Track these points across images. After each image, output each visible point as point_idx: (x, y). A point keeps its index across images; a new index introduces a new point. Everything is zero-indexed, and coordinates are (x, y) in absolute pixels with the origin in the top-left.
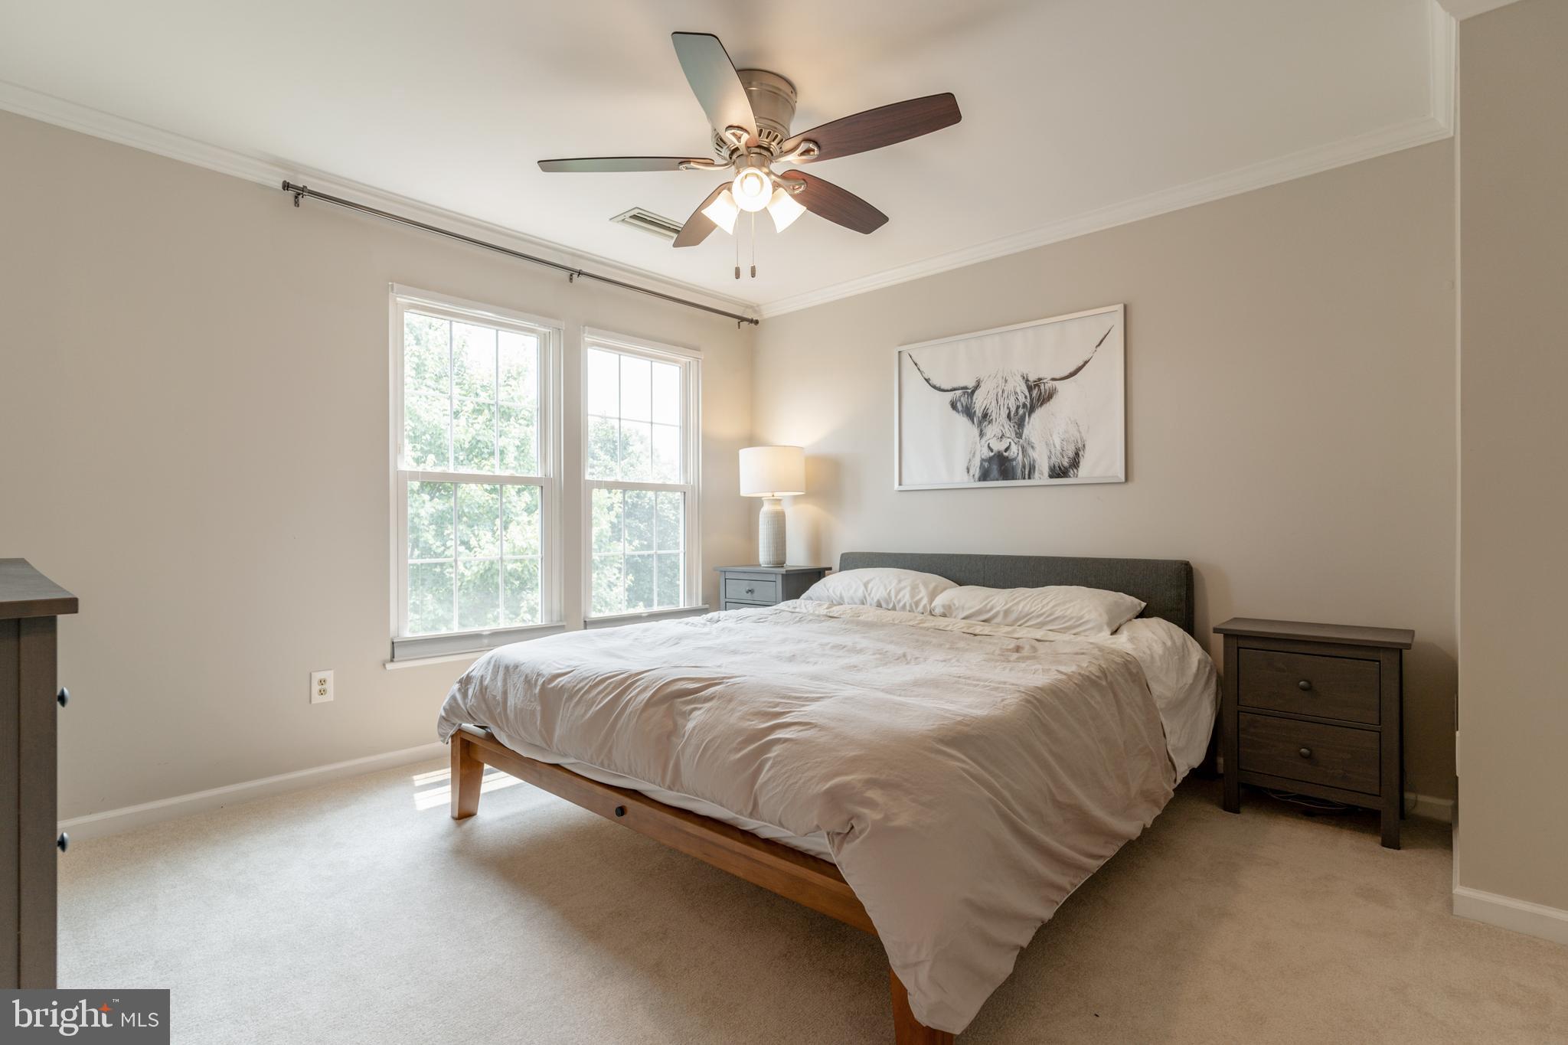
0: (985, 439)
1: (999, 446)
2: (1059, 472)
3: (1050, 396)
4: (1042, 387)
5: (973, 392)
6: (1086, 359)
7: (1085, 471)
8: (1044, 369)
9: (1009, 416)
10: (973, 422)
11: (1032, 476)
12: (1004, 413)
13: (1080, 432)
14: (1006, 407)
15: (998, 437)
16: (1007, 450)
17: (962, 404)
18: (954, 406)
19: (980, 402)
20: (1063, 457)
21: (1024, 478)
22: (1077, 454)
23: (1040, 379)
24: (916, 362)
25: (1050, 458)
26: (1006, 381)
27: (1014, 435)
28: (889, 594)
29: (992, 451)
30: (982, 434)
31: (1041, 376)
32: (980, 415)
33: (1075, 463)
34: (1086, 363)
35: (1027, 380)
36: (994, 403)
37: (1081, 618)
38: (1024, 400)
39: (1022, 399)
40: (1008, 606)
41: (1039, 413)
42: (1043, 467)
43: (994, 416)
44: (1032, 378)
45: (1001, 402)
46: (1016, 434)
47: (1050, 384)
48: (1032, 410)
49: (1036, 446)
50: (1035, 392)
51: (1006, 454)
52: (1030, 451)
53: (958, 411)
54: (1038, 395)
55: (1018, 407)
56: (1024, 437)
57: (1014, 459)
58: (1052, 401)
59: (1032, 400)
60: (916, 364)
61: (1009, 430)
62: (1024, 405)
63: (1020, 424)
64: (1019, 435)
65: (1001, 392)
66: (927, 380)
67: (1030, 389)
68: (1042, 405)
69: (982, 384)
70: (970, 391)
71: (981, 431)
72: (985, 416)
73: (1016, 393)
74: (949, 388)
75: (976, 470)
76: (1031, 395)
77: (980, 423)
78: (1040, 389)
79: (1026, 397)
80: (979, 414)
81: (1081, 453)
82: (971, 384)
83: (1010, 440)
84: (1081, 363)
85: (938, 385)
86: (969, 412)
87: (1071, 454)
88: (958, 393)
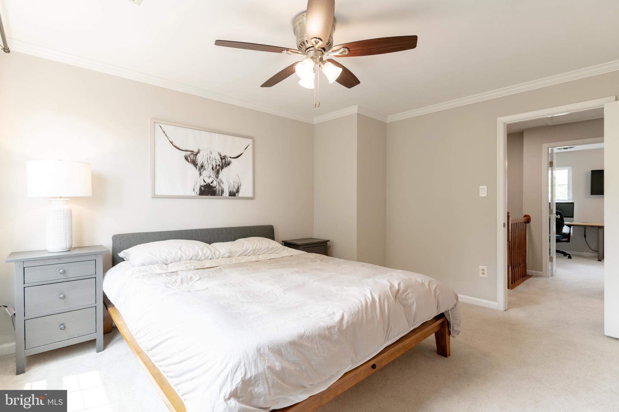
0: (202, 177)
1: (208, 181)
2: (232, 194)
3: (229, 164)
4: (226, 159)
5: (196, 155)
6: (241, 153)
8: (229, 153)
9: (213, 168)
10: (196, 168)
11: (222, 195)
12: (211, 167)
13: (239, 180)
14: (211, 164)
15: (208, 177)
16: (212, 183)
17: (191, 159)
18: (186, 158)
19: (200, 159)
20: (234, 188)
21: (219, 195)
22: (238, 188)
23: (225, 156)
24: (164, 131)
25: (229, 188)
26: (211, 153)
27: (215, 177)
29: (205, 182)
30: (200, 174)
31: (226, 155)
32: (200, 166)
33: (238, 191)
34: (241, 154)
35: (220, 155)
36: (206, 161)
38: (219, 163)
39: (218, 163)
41: (225, 169)
42: (226, 192)
43: (206, 167)
44: (223, 155)
45: (209, 162)
46: (216, 176)
47: (229, 159)
48: (222, 168)
49: (224, 182)
50: (224, 161)
51: (211, 185)
52: (222, 184)
53: (188, 161)
54: (224, 163)
55: (216, 166)
56: (219, 178)
57: (215, 187)
58: (230, 166)
59: (222, 164)
60: (164, 132)
61: (213, 174)
62: (219, 165)
63: (218, 172)
64: (217, 177)
65: (209, 158)
66: (171, 143)
67: (222, 159)
68: (226, 166)
69: (201, 152)
70: (195, 153)
71: (200, 173)
72: (202, 166)
73: (216, 159)
74: (184, 149)
75: (198, 191)
76: (222, 162)
77: (200, 169)
78: (225, 160)
79: (220, 162)
80: (199, 165)
81: (240, 187)
82: (196, 151)
83: (213, 179)
84: (240, 154)
85: (178, 146)
86: (194, 163)
87: (237, 188)
88: (189, 153)
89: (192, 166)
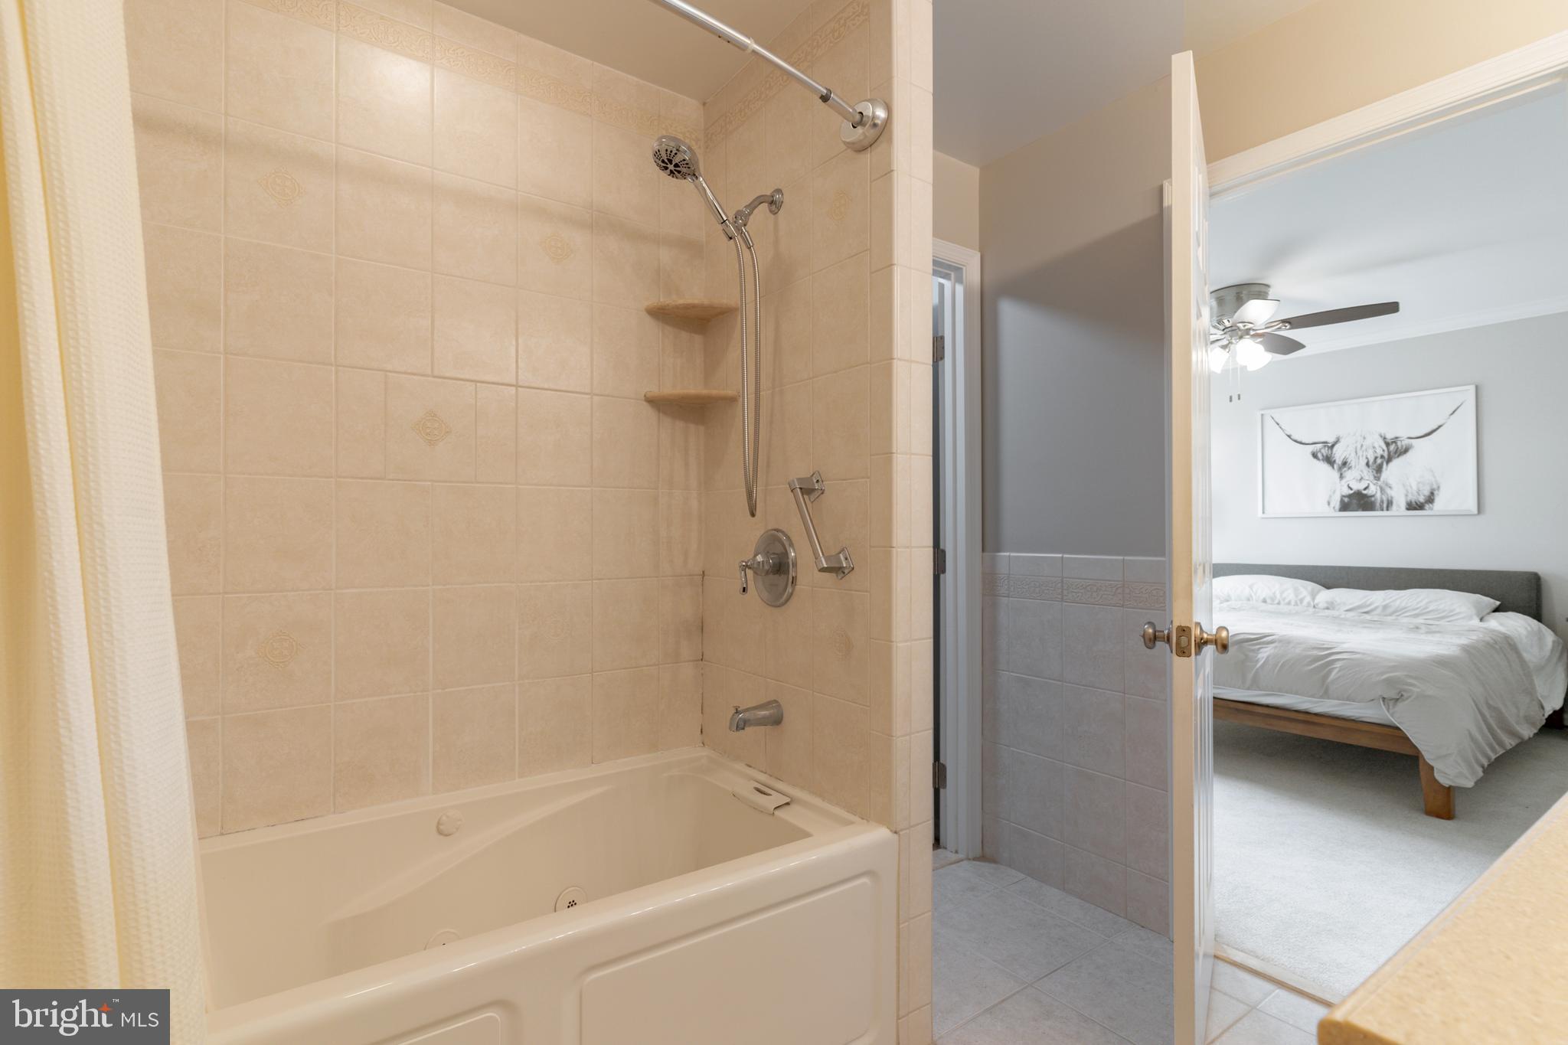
0: (1344, 481)
1: (1358, 486)
2: (1414, 506)
3: (1406, 451)
4: (1399, 443)
5: (1333, 446)
6: (1440, 424)
7: (1439, 505)
8: (1401, 430)
9: (1368, 464)
10: (1333, 468)
11: (1389, 509)
12: (1363, 462)
13: (1435, 477)
14: (1364, 457)
15: (1357, 479)
16: (1365, 489)
17: (1323, 455)
18: (1315, 455)
19: (1339, 454)
20: (1419, 495)
21: (1382, 510)
22: (1432, 493)
23: (1397, 438)
24: (1277, 421)
25: (1407, 496)
26: (1364, 438)
27: (1372, 478)
28: (1274, 593)
29: (1351, 489)
30: (1341, 477)
31: (1397, 435)
32: (1340, 463)
33: (1430, 499)
34: (1440, 427)
35: (1385, 438)
36: (1353, 454)
37: (1452, 611)
38: (1382, 452)
39: (1379, 452)
40: (1387, 602)
41: (1396, 463)
42: (1400, 503)
43: (1353, 464)
44: (1390, 436)
45: (1360, 453)
46: (1375, 477)
47: (1406, 442)
48: (1389, 460)
49: (1394, 485)
50: (1392, 447)
51: (1365, 492)
52: (1388, 491)
53: (1318, 459)
54: (1395, 450)
55: (1376, 458)
56: (1382, 479)
57: (1373, 496)
58: (1409, 454)
59: (1389, 453)
60: (1278, 424)
61: (1368, 474)
62: (1382, 457)
63: (1379, 470)
64: (1377, 478)
65: (1359, 446)
66: (1289, 436)
67: (1388, 444)
68: (1398, 456)
69: (1342, 440)
70: (1330, 445)
71: (1341, 474)
72: (1345, 464)
73: (1374, 447)
74: (1311, 442)
75: (1336, 502)
76: (1388, 450)
77: (1340, 469)
78: (1397, 445)
79: (1384, 451)
80: (1339, 461)
81: (1436, 493)
82: (1331, 440)
83: (1368, 482)
84: (1435, 427)
85: (1299, 440)
86: (1329, 460)
87: (1427, 493)
88: (1319, 446)
89: (1325, 466)
